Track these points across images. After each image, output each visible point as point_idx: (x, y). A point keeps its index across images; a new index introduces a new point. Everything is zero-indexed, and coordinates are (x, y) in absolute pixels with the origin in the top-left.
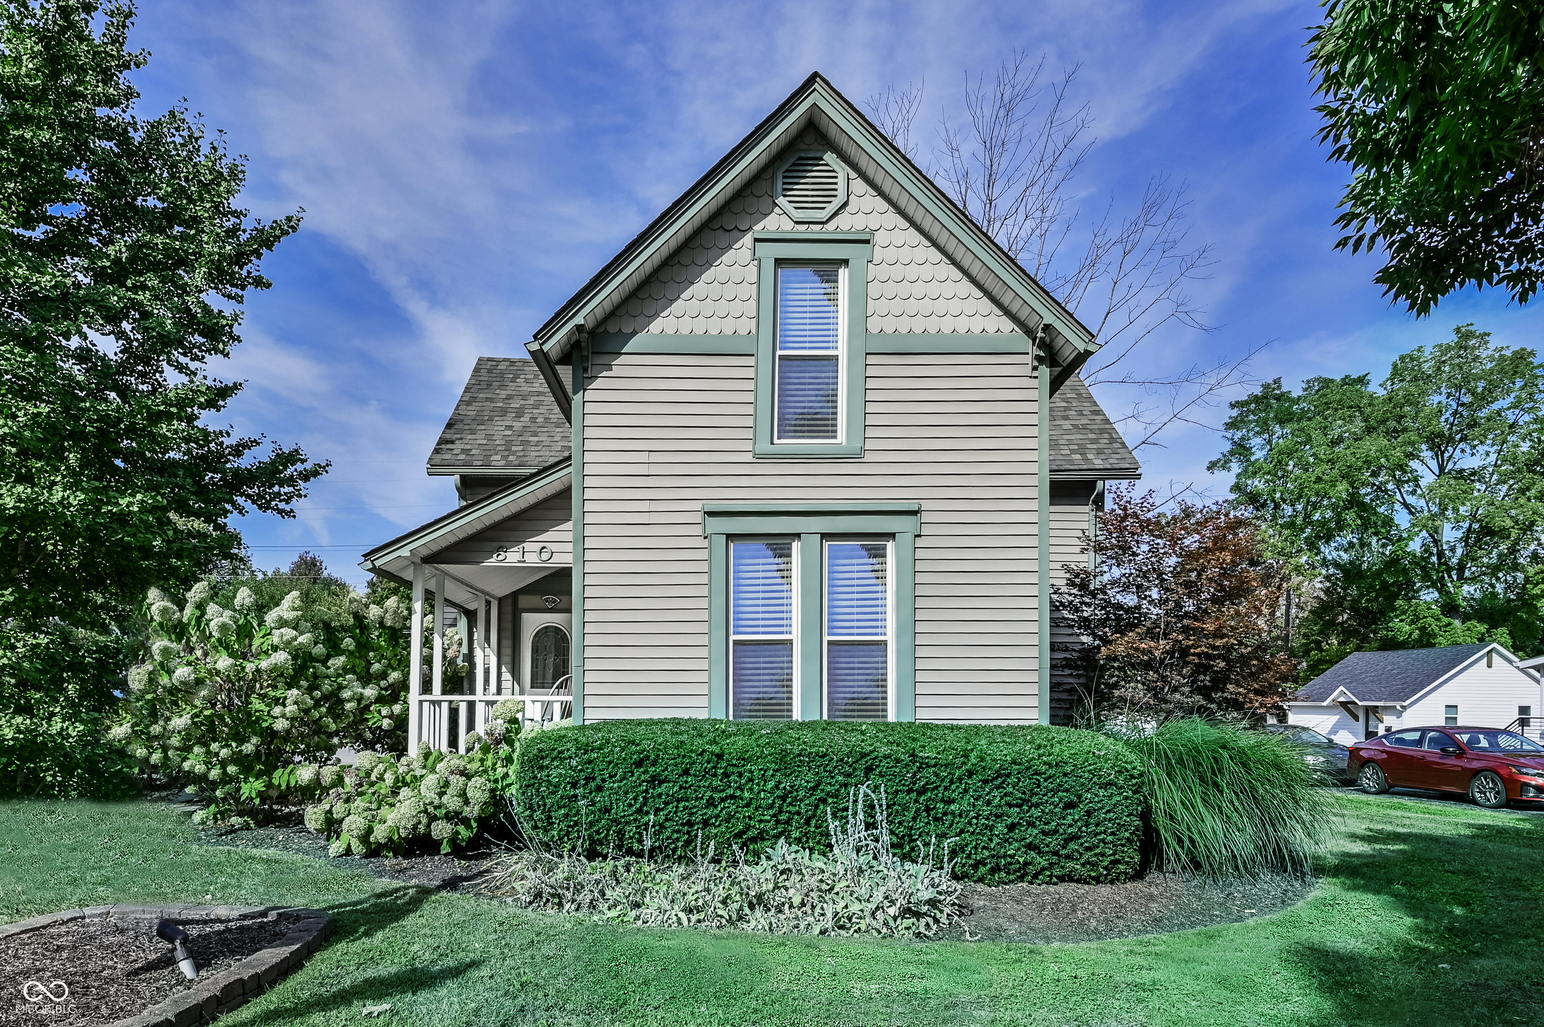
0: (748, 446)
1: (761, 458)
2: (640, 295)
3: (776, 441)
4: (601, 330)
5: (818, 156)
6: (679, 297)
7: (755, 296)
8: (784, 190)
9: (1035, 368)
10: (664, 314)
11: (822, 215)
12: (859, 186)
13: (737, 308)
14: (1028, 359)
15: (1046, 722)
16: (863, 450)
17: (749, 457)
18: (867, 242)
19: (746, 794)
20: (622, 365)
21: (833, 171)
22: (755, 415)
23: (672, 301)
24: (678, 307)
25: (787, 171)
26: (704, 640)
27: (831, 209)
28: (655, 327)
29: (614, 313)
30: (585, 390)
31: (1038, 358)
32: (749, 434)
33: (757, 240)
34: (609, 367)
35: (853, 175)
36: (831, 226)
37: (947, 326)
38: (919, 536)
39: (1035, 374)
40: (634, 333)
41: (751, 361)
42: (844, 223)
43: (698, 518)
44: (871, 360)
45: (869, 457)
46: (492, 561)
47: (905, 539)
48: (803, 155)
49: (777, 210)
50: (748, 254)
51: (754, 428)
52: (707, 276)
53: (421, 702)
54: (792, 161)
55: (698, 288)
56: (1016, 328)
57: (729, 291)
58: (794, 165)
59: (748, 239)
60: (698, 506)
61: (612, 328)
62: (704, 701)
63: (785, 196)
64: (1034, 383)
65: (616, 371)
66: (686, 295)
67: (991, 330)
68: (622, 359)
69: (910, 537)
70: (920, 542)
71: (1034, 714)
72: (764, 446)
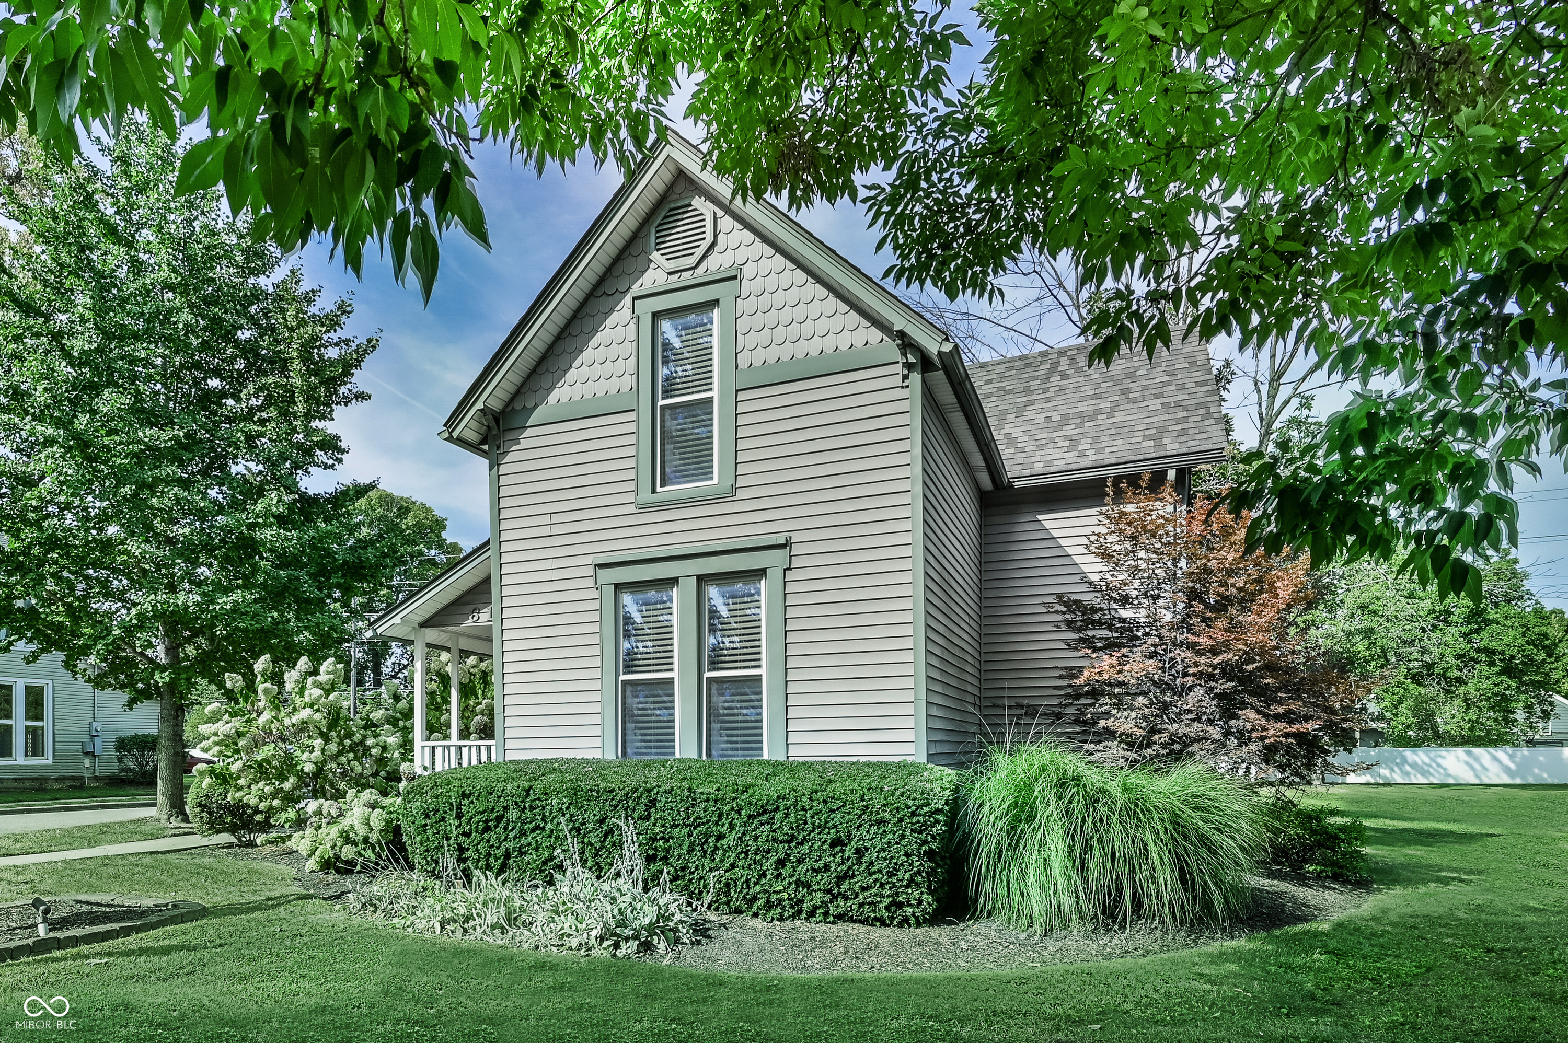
0: (631, 498)
1: (644, 508)
2: (539, 371)
3: (659, 489)
4: (509, 409)
5: (687, 202)
6: (571, 367)
7: (634, 353)
8: (657, 244)
9: (905, 377)
10: (560, 384)
11: (690, 261)
12: (726, 223)
13: (620, 366)
14: (898, 368)
15: (923, 759)
16: (734, 488)
17: (632, 509)
18: (735, 278)
19: (549, 826)
20: (529, 438)
21: (701, 214)
22: (637, 468)
23: (566, 371)
24: (571, 375)
25: (660, 225)
26: (597, 685)
27: (699, 252)
28: (552, 398)
29: (518, 393)
30: (499, 465)
31: (909, 366)
32: (632, 486)
33: (634, 299)
34: (517, 441)
35: (720, 213)
36: (701, 270)
37: (814, 348)
38: (789, 569)
39: (906, 383)
40: (536, 406)
41: (632, 416)
42: (713, 263)
43: (590, 571)
44: (742, 396)
45: (741, 494)
46: (469, 623)
47: (775, 575)
48: (673, 206)
49: (652, 265)
50: (627, 312)
51: (636, 480)
52: (594, 342)
53: (423, 747)
54: (663, 214)
55: (588, 355)
56: (885, 338)
57: (614, 350)
58: (665, 217)
59: (628, 300)
60: (589, 560)
61: (518, 406)
62: (597, 742)
63: (658, 250)
64: (905, 393)
65: (524, 444)
66: (576, 364)
67: (859, 344)
68: (529, 432)
69: (780, 571)
70: (790, 576)
71: (910, 749)
72: (646, 496)
